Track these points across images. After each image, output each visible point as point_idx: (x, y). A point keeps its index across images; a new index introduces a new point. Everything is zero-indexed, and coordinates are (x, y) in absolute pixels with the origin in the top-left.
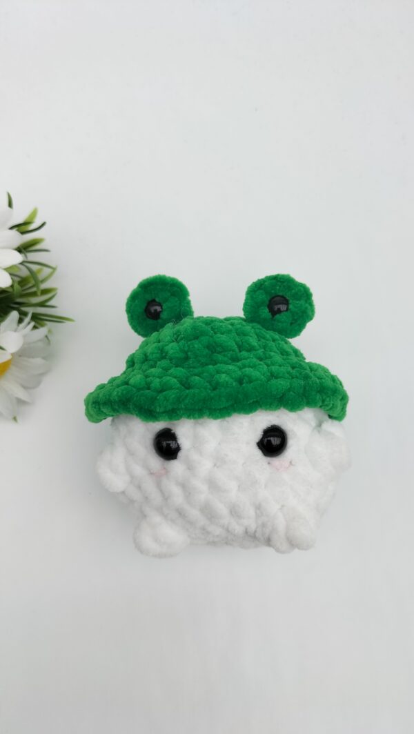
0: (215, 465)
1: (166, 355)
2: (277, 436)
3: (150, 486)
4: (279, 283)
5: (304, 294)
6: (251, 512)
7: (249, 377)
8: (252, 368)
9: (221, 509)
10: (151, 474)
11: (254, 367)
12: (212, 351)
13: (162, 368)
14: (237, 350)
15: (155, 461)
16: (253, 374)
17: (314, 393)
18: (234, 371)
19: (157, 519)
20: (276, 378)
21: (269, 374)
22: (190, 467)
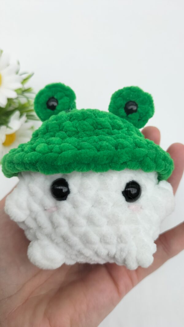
0: (93, 206)
1: (62, 129)
2: (134, 188)
3: (43, 219)
4: (132, 93)
5: (147, 101)
6: (114, 240)
7: (122, 144)
8: (124, 139)
9: (95, 238)
10: (45, 210)
11: (125, 138)
12: (94, 128)
13: (60, 137)
14: (111, 128)
15: (50, 201)
16: (124, 142)
17: (161, 160)
18: (111, 140)
19: (45, 242)
20: (139, 147)
21: (135, 145)
22: (75, 206)
